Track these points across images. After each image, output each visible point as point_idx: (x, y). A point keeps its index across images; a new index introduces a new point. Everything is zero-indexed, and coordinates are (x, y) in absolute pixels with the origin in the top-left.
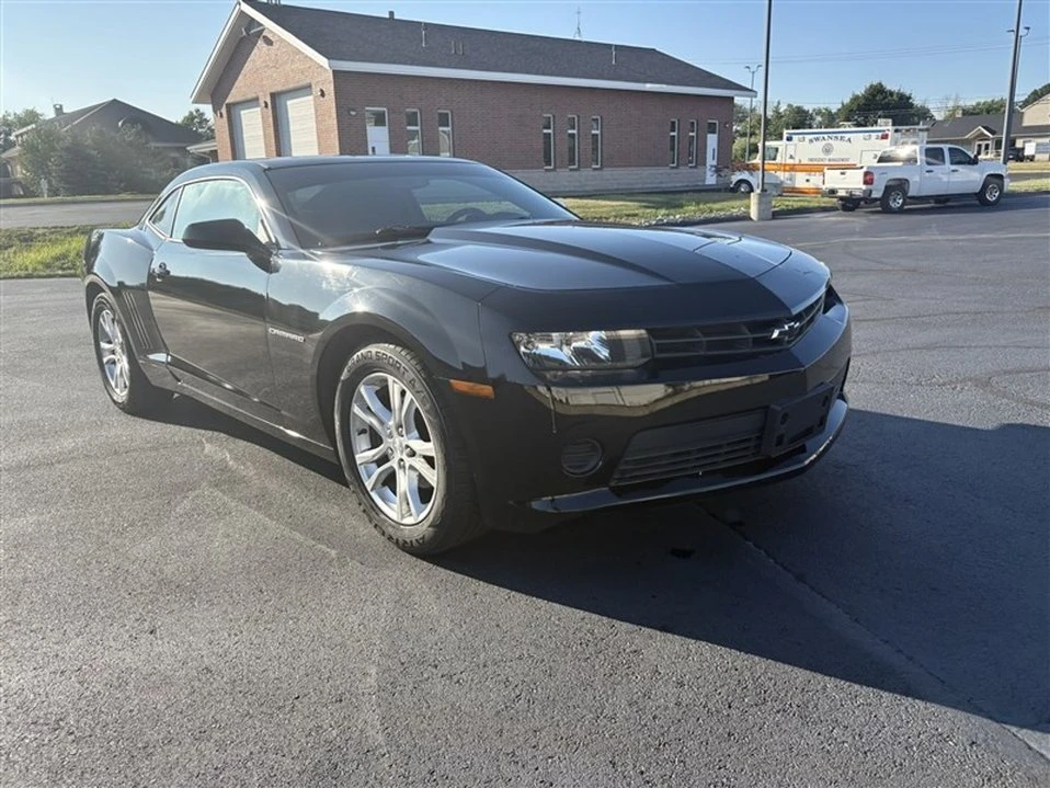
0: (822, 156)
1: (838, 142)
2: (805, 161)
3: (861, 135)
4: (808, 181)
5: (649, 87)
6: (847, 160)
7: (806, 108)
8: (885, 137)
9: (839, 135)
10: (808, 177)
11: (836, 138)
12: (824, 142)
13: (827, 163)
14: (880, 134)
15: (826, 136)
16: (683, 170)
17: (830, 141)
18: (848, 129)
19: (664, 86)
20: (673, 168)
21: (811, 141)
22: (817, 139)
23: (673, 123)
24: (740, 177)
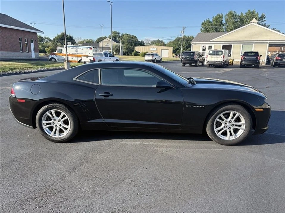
0: (76, 52)
1: (79, 49)
2: (71, 54)
3: (85, 48)
4: (72, 59)
5: (12, 27)
6: (82, 54)
7: (42, 36)
8: (91, 49)
9: (80, 48)
10: (72, 58)
11: (79, 48)
12: (76, 49)
13: (77, 54)
14: (90, 48)
15: (76, 47)
16: (24, 53)
17: (77, 49)
18: (80, 46)
19: (17, 27)
20: (21, 52)
21: (72, 48)
22: (74, 48)
23: (20, 39)
24: (51, 57)
